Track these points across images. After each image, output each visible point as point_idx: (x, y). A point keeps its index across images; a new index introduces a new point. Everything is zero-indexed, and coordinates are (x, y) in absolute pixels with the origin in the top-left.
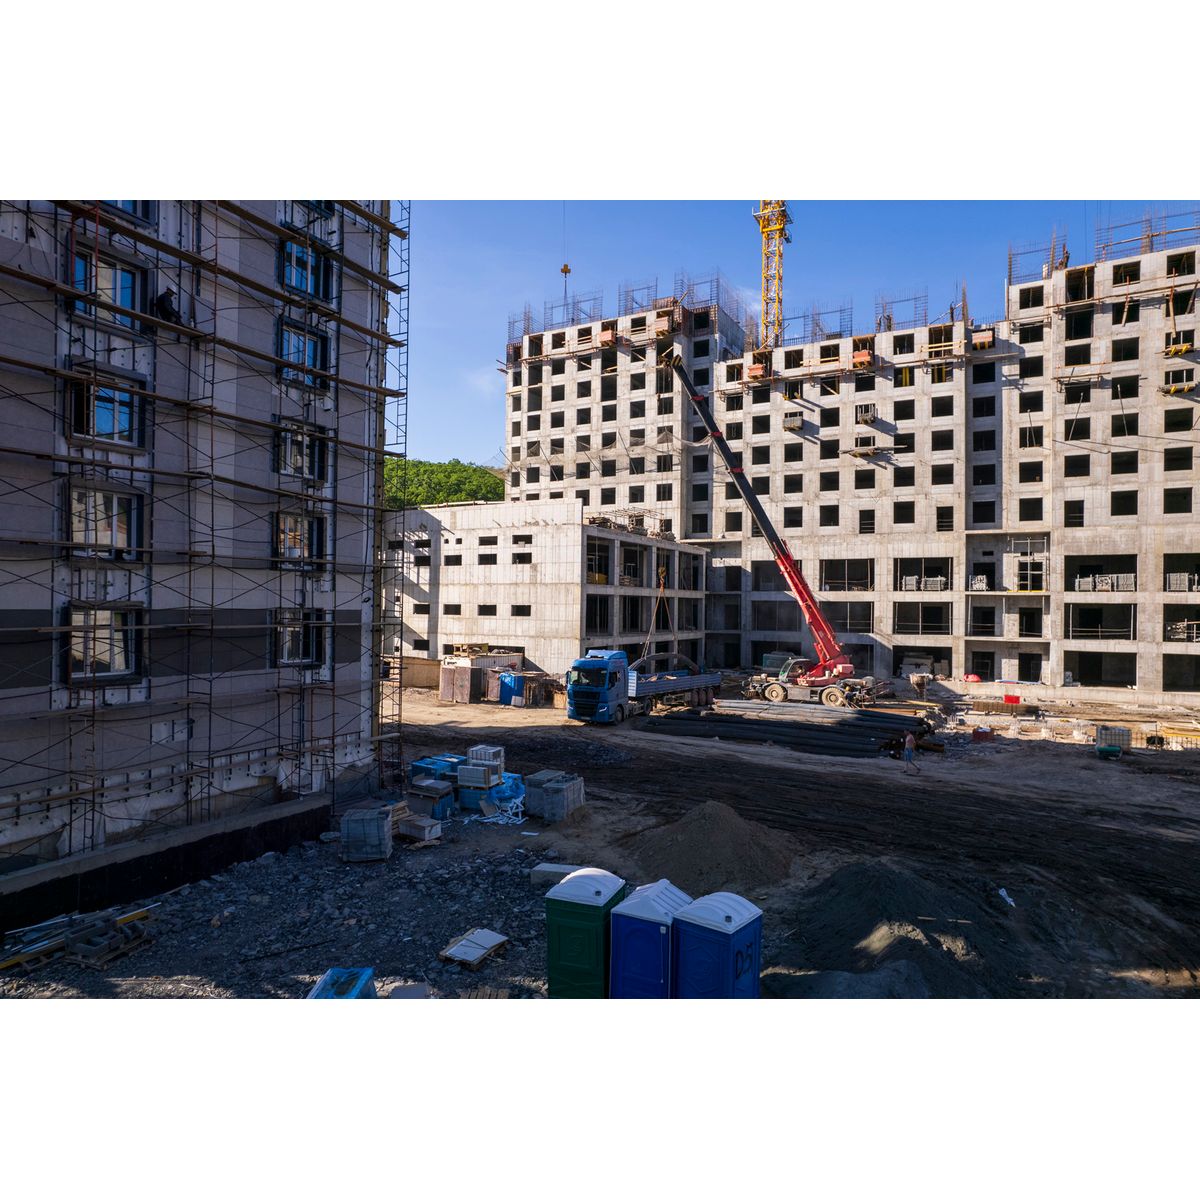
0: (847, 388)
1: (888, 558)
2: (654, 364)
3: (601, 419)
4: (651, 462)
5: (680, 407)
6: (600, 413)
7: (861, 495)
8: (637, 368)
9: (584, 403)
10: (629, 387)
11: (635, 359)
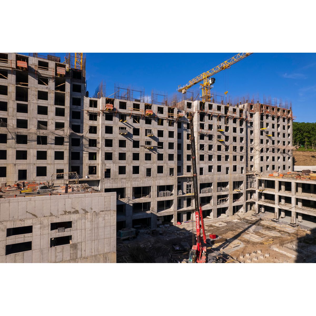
0: (142, 121)
1: (156, 186)
2: (54, 89)
3: (16, 110)
4: (51, 139)
5: (69, 114)
6: (15, 107)
7: (147, 162)
8: (43, 88)
10: (37, 97)
11: (40, 83)
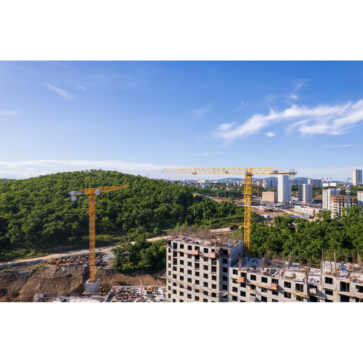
0: (270, 292)
4: (210, 293)
8: (206, 263)
9: (190, 268)
